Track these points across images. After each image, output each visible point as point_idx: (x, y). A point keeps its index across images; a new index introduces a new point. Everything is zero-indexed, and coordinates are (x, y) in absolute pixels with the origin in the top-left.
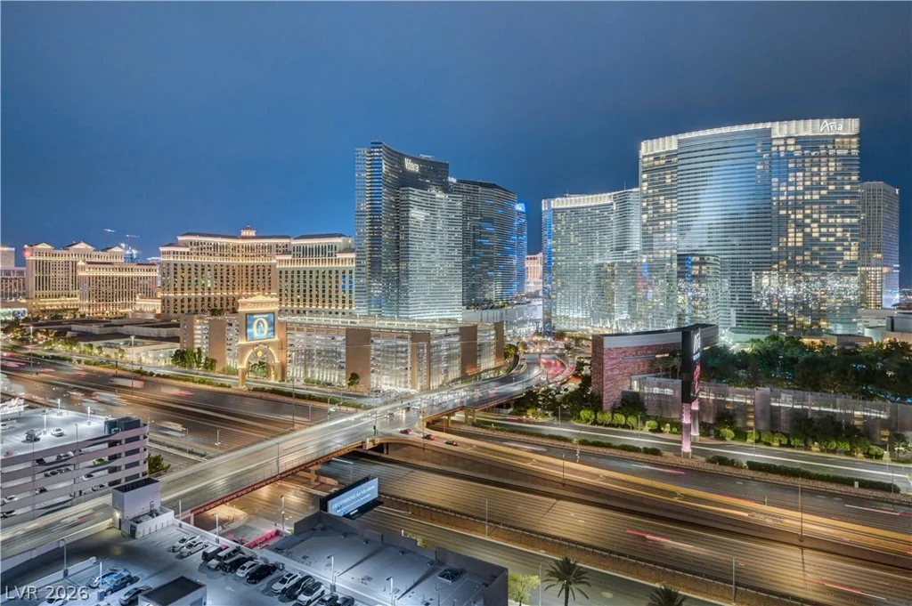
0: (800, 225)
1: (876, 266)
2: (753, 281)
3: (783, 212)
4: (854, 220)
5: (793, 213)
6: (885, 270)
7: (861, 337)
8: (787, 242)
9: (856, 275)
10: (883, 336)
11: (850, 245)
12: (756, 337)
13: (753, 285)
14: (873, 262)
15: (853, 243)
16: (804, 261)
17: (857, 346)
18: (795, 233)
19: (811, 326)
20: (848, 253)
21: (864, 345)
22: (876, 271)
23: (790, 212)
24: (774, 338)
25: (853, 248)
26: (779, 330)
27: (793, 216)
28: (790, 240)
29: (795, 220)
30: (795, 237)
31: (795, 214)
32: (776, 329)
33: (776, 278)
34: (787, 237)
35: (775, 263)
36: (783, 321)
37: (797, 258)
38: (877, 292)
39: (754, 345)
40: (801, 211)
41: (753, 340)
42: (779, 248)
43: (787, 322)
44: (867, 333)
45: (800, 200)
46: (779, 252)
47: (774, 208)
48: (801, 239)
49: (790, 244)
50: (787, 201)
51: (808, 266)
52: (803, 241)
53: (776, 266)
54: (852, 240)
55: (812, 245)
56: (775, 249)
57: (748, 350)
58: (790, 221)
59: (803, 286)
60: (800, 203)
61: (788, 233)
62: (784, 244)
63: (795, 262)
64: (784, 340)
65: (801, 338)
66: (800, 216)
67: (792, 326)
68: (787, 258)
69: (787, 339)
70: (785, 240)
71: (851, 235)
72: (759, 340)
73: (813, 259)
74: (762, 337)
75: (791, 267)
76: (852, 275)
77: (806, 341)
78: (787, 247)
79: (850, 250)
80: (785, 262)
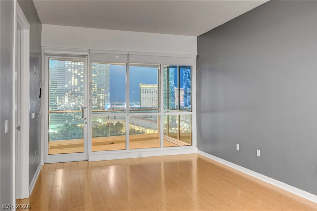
0: (77, 76)
1: (103, 94)
2: (58, 100)
3: (70, 70)
4: (96, 75)
5: (73, 71)
6: (105, 95)
7: (98, 122)
8: (71, 83)
9: (96, 97)
10: (105, 121)
11: (94, 85)
12: (59, 125)
13: (58, 102)
14: (102, 92)
15: (95, 84)
16: (78, 92)
17: (97, 126)
18: (75, 79)
19: (81, 119)
20: (94, 88)
21: (99, 125)
22: (103, 96)
23: (73, 70)
24: (67, 125)
25: (95, 86)
26: (68, 122)
27: (74, 72)
28: (73, 82)
29: (75, 74)
30: (75, 81)
31: (75, 71)
32: (67, 122)
33: (67, 99)
34: (72, 81)
35: (66, 92)
36: (70, 118)
37: (75, 90)
38: (103, 104)
39: (59, 129)
40: (77, 70)
41: (58, 127)
42: (68, 85)
43: (71, 118)
44: (100, 120)
45: (76, 65)
46: (68, 87)
47: (66, 67)
48: (77, 82)
49: (72, 84)
50: (72, 65)
51: (79, 93)
52: (78, 83)
53: (67, 93)
54: (95, 83)
55: (81, 85)
56: (66, 86)
57: (56, 132)
58: (72, 74)
59: (77, 102)
60: (77, 66)
61: (72, 79)
62: (70, 84)
63: (74, 91)
64: (71, 126)
65: (77, 124)
66: (76, 72)
67: (73, 120)
68: (71, 90)
69: (72, 125)
70: (71, 82)
71: (95, 81)
72: (60, 127)
73: (81, 91)
74: (62, 125)
75: (73, 94)
76: (95, 97)
77: (79, 125)
78: (71, 85)
79: (94, 87)
80: (71, 92)
